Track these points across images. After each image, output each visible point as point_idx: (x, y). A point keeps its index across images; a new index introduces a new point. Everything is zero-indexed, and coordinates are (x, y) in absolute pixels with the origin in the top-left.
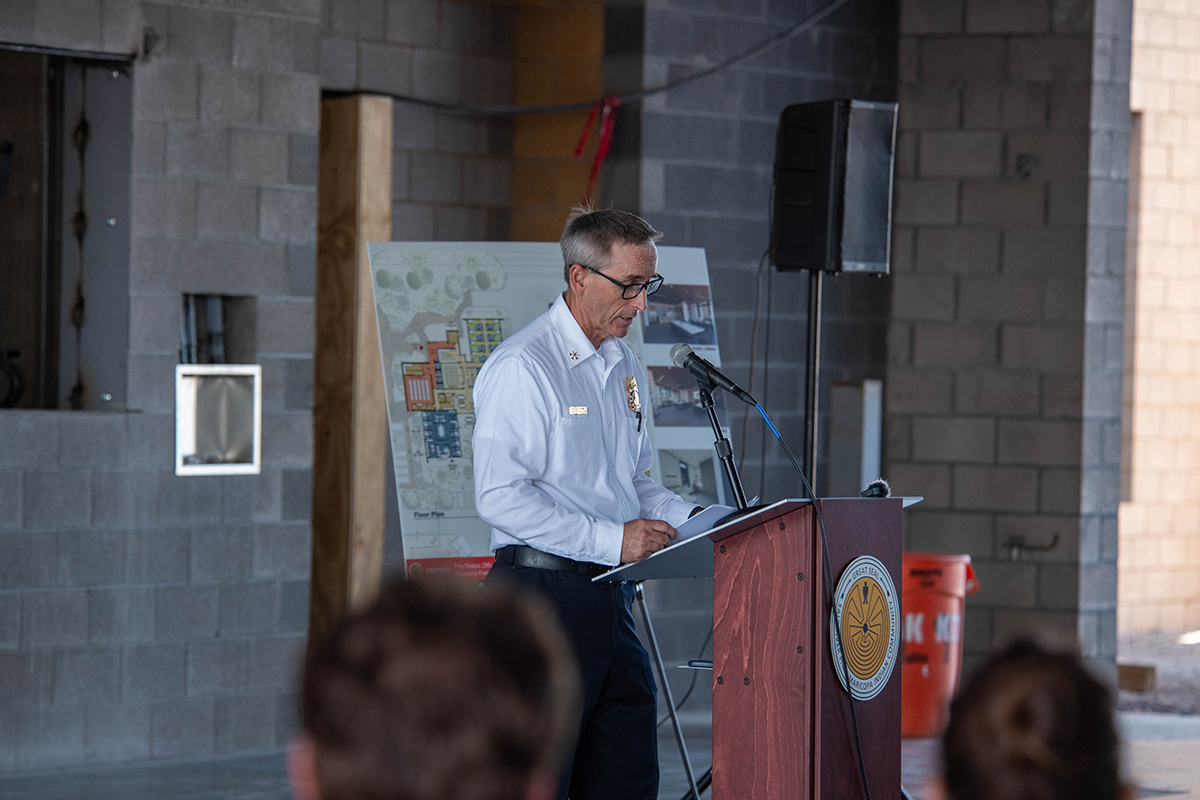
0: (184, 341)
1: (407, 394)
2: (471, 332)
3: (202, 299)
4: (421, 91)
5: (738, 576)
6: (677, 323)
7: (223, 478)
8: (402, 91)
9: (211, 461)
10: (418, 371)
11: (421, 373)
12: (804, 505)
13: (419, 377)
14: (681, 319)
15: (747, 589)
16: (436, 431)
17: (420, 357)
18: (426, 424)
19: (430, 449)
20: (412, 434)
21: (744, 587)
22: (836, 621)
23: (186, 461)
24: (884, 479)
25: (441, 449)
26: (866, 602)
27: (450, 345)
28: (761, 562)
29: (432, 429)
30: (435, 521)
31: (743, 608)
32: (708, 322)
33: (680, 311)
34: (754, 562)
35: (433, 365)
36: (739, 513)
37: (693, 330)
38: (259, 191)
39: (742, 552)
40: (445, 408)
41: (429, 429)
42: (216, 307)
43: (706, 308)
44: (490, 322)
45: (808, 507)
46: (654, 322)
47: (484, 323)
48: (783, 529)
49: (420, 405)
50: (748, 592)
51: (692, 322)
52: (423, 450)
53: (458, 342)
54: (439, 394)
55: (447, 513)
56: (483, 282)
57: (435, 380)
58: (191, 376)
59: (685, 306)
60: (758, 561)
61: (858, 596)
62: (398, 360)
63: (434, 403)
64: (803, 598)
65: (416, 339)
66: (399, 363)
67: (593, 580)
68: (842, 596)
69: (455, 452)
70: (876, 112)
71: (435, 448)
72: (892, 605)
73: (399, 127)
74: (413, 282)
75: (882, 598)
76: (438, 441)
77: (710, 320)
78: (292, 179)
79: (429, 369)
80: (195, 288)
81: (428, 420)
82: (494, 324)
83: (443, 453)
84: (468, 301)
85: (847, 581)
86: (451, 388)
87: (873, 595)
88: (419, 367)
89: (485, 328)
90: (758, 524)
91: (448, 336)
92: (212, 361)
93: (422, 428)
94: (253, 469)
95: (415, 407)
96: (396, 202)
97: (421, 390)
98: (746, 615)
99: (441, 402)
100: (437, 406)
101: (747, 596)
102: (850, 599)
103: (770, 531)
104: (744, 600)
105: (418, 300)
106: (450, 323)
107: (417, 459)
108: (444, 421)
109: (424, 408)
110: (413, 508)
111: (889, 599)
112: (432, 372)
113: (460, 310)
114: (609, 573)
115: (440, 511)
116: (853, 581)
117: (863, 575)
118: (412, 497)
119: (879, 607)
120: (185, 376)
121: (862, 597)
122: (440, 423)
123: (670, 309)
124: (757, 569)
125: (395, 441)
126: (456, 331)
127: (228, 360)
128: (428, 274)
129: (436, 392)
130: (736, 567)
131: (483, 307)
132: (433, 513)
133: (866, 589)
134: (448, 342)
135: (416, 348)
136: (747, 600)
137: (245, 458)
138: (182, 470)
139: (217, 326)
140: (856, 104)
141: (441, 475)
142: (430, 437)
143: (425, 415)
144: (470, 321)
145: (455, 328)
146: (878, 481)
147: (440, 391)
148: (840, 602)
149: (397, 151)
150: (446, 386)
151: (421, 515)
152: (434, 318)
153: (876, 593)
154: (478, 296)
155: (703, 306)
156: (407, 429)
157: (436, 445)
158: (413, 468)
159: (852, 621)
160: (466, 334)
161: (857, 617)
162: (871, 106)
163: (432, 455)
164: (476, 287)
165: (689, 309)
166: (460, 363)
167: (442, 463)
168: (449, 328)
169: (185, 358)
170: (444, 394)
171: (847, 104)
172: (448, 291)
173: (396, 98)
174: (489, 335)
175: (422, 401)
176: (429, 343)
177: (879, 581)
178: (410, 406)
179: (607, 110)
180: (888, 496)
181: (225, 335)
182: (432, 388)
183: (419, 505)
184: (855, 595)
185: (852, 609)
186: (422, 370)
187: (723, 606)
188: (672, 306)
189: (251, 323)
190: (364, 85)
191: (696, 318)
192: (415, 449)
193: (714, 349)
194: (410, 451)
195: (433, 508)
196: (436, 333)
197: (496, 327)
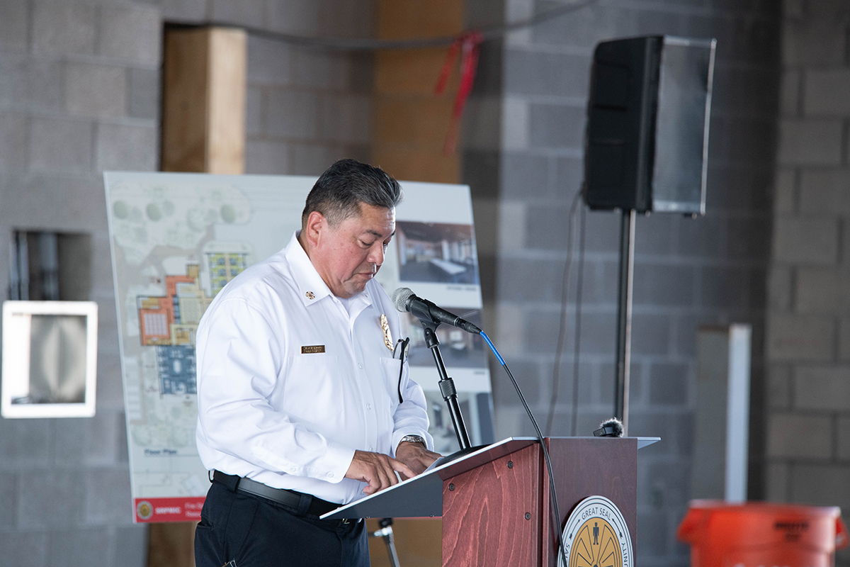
0: (14, 278)
1: (141, 328)
2: (214, 266)
3: (34, 236)
4: (277, 23)
5: (467, 514)
6: (437, 262)
7: (53, 422)
8: (256, 23)
9: (42, 401)
10: (155, 305)
11: (157, 307)
12: (532, 443)
13: (156, 311)
14: (441, 257)
15: (475, 528)
16: (171, 367)
17: (158, 291)
18: (161, 359)
19: (164, 384)
20: (145, 370)
21: (473, 525)
22: (564, 558)
23: (15, 402)
24: (618, 419)
25: (177, 385)
26: (596, 542)
27: (189, 279)
28: (489, 501)
29: (167, 364)
30: (167, 459)
31: (470, 547)
32: (469, 262)
33: (439, 250)
34: (482, 500)
35: (171, 299)
36: (463, 452)
37: (453, 269)
38: (95, 127)
39: (471, 490)
40: (182, 343)
41: (164, 364)
42: (49, 245)
43: (468, 248)
44: (234, 257)
45: (535, 445)
46: (411, 261)
47: (227, 257)
48: (510, 467)
49: (155, 339)
50: (476, 531)
51: (452, 261)
52: (157, 384)
53: (198, 276)
54: (177, 329)
55: (180, 451)
56: (228, 215)
57: (172, 314)
58: (21, 314)
59: (445, 245)
60: (486, 500)
61: (588, 536)
62: (133, 292)
63: (170, 338)
64: (530, 537)
65: (153, 272)
66: (134, 296)
67: (321, 517)
68: (571, 537)
69: (191, 387)
70: (691, 49)
71: (170, 384)
72: (625, 547)
73: (253, 61)
74: (153, 214)
75: (614, 540)
76: (173, 377)
77: (472, 260)
78: (131, 112)
79: (166, 303)
80: (26, 223)
81: (163, 355)
82: (237, 259)
83: (178, 389)
84: (211, 234)
85: (576, 521)
86: (189, 323)
87: (604, 536)
88: (156, 301)
89: (228, 263)
90: (485, 462)
91: (188, 270)
92: (44, 298)
93: (156, 364)
94: (87, 410)
95: (149, 342)
96: (250, 138)
97: (156, 324)
98: (474, 556)
99: (178, 337)
100: (174, 341)
101: (475, 535)
102: (579, 540)
103: (498, 469)
104: (472, 539)
105: (157, 233)
106: (191, 257)
107: (150, 395)
108: (180, 356)
109: (160, 342)
110: (142, 444)
111: (622, 541)
112: (170, 306)
113: (202, 244)
114: (339, 509)
115: (172, 448)
116: (582, 521)
117: (594, 515)
118: (143, 433)
119: (611, 549)
120: (14, 314)
121: (593, 538)
122: (176, 358)
123: (429, 248)
124: (485, 508)
125: (127, 376)
126: (197, 266)
127: (62, 296)
128: (169, 207)
129: (173, 327)
130: (464, 506)
131: (227, 241)
132: (165, 451)
133: (596, 530)
134: (188, 276)
135: (153, 282)
136: (475, 539)
137: (80, 399)
138: (11, 412)
139: (50, 261)
140: (669, 40)
141: (176, 412)
142: (165, 372)
143: (160, 350)
144: (212, 256)
145: (196, 262)
146: (612, 420)
147: (178, 326)
148: (568, 542)
149: (250, 86)
150: (184, 320)
151: (153, 453)
152: (174, 251)
153: (608, 534)
154: (222, 229)
155: (465, 245)
156: (140, 363)
157: (171, 381)
158: (146, 404)
159: (581, 562)
160: (207, 268)
161: (587, 558)
162: (686, 42)
163: (166, 391)
164: (220, 220)
165: (450, 248)
166: (200, 297)
167: (178, 399)
168: (190, 262)
169: (16, 295)
170: (181, 329)
171: (659, 41)
172: (190, 224)
173: (251, 31)
174: (232, 270)
175: (158, 336)
176: (167, 277)
177: (611, 522)
178: (145, 341)
179: (468, 47)
180: (622, 436)
181: (60, 274)
182: (169, 322)
183: (150, 441)
184: (584, 535)
185: (581, 550)
186: (159, 304)
187: (452, 545)
188: (431, 245)
189: (86, 260)
190: (217, 16)
191: (457, 257)
192: (148, 384)
193: (474, 290)
194: (142, 387)
195: (165, 445)
196: (176, 266)
197: (240, 262)
